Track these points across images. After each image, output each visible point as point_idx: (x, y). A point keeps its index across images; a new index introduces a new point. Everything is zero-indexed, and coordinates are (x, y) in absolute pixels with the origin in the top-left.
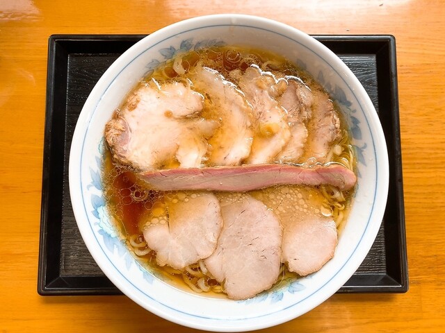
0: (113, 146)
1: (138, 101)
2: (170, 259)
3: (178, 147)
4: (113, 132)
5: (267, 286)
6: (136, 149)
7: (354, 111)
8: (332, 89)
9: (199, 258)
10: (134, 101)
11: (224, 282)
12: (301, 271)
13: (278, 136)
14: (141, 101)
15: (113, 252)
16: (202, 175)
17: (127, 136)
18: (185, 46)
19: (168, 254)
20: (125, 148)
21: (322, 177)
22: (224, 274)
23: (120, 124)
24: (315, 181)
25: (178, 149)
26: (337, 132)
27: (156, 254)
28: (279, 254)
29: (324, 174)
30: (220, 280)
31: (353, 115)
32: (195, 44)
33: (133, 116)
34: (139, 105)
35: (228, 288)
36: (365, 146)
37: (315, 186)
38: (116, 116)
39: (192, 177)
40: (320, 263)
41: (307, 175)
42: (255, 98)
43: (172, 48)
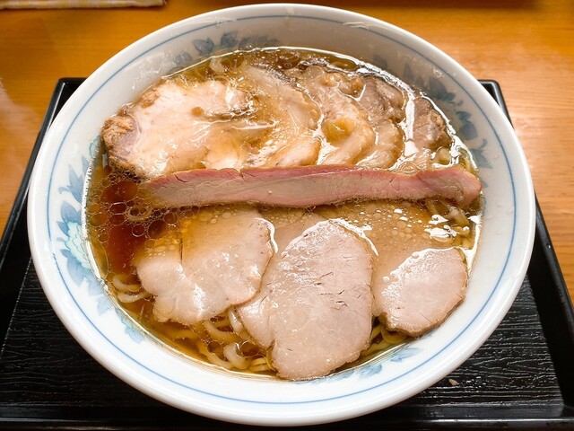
0: (111, 147)
1: (157, 97)
2: (177, 308)
3: (207, 152)
4: (114, 130)
5: (352, 355)
6: (144, 152)
7: (461, 103)
8: (425, 84)
9: (228, 304)
10: (151, 96)
11: (271, 347)
12: (411, 326)
13: (355, 135)
14: (161, 98)
15: (79, 284)
16: (240, 178)
17: (135, 135)
18: (227, 41)
19: (175, 300)
20: (128, 149)
21: (428, 185)
22: (272, 333)
23: (126, 122)
24: (417, 193)
25: (206, 154)
26: (440, 130)
27: (153, 300)
28: (369, 296)
29: (429, 181)
30: (265, 343)
31: (459, 109)
32: (240, 40)
33: (147, 114)
34: (158, 102)
35: (278, 359)
36: (485, 143)
37: (418, 201)
38: (122, 114)
39: (224, 182)
40: (443, 309)
41: (403, 184)
42: (320, 96)
43: (209, 41)
